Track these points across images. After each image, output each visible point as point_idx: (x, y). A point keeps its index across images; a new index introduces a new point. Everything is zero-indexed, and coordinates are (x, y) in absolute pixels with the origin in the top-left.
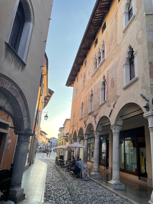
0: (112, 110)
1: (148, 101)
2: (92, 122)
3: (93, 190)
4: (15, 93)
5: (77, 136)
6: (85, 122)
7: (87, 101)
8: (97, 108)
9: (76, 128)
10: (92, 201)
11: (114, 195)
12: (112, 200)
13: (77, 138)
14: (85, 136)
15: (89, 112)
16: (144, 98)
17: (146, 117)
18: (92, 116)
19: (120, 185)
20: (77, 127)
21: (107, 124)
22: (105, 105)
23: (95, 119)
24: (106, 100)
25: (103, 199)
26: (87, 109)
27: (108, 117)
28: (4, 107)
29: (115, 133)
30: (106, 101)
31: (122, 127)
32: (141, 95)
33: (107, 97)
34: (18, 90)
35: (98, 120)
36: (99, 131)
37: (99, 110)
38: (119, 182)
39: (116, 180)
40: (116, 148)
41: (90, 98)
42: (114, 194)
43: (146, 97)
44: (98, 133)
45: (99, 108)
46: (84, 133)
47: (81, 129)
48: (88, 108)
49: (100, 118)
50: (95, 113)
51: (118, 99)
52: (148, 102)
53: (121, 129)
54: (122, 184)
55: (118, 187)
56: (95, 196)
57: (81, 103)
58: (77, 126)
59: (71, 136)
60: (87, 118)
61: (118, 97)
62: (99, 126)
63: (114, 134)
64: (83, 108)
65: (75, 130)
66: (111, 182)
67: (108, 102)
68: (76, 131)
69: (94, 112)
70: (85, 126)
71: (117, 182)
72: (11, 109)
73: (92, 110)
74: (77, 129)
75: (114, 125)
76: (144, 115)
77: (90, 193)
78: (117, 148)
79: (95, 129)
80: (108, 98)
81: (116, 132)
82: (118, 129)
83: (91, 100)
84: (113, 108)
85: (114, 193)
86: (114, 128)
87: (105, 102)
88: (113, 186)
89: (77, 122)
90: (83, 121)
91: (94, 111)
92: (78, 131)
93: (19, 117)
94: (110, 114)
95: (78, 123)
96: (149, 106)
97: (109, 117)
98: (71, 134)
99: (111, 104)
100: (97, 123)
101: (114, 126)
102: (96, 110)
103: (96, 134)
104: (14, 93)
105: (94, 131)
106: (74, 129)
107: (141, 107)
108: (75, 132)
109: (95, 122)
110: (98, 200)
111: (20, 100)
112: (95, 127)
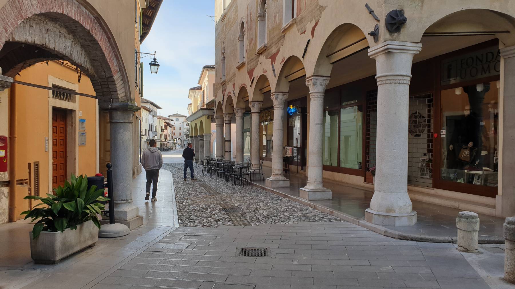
0: (309, 41)
1: (378, 21)
2: (266, 71)
3: (270, 204)
4: (88, 23)
5: (235, 107)
6: (250, 73)
7: (252, 19)
8: (276, 38)
9: (229, 88)
10: (266, 219)
11: (310, 209)
12: (304, 215)
13: (235, 112)
14: (253, 107)
15: (259, 47)
16: (371, 12)
17: (372, 55)
18: (266, 58)
19: (323, 192)
20: (234, 85)
21: (299, 74)
22: (295, 29)
23: (272, 65)
24: (295, 16)
25: (289, 215)
26: (254, 40)
27: (301, 59)
28: (71, 55)
29: (314, 94)
30: (295, 20)
31: (330, 78)
32: (367, 5)
33: (299, 8)
34: (93, 15)
35: (278, 67)
36: (282, 92)
37: (282, 41)
38: (320, 186)
39: (316, 184)
40: (316, 124)
41: (259, 11)
42: (309, 207)
43: (374, 12)
44: (280, 96)
45: (281, 36)
46: (251, 98)
47: (243, 90)
48: (256, 37)
49: (284, 62)
50: (273, 50)
51: (321, 13)
52: (378, 24)
53: (327, 84)
54: (326, 190)
55: (318, 196)
56: (274, 213)
57: (239, 22)
58: (232, 83)
59: (221, 109)
60: (254, 62)
61: (322, 8)
62: (283, 79)
63: (313, 96)
64: (243, 37)
65: (230, 93)
66: (304, 188)
67: (300, 20)
68: (232, 95)
69: (271, 46)
70: (252, 82)
71: (317, 188)
72: (85, 59)
73: (266, 42)
74: (233, 90)
75: (313, 76)
76: (369, 50)
77: (264, 209)
78: (318, 124)
79: (273, 89)
80: (299, 10)
81: (315, 91)
82: (321, 84)
83: (262, 16)
84: (310, 37)
85: (310, 205)
86: (311, 82)
87: (294, 22)
88: (308, 195)
89: (231, 73)
90: (245, 70)
91: (269, 44)
92: (237, 94)
93: (103, 73)
94: (304, 51)
95: (234, 75)
96: (379, 32)
97: (303, 57)
98: (220, 102)
99: (308, 25)
100: (277, 73)
101: (311, 79)
102: (274, 41)
103: (276, 98)
104: (85, 23)
105: (272, 92)
106: (225, 90)
107: (364, 33)
108: (230, 98)
109: (274, 70)
110: (279, 217)
111: (101, 37)
112: (273, 82)
